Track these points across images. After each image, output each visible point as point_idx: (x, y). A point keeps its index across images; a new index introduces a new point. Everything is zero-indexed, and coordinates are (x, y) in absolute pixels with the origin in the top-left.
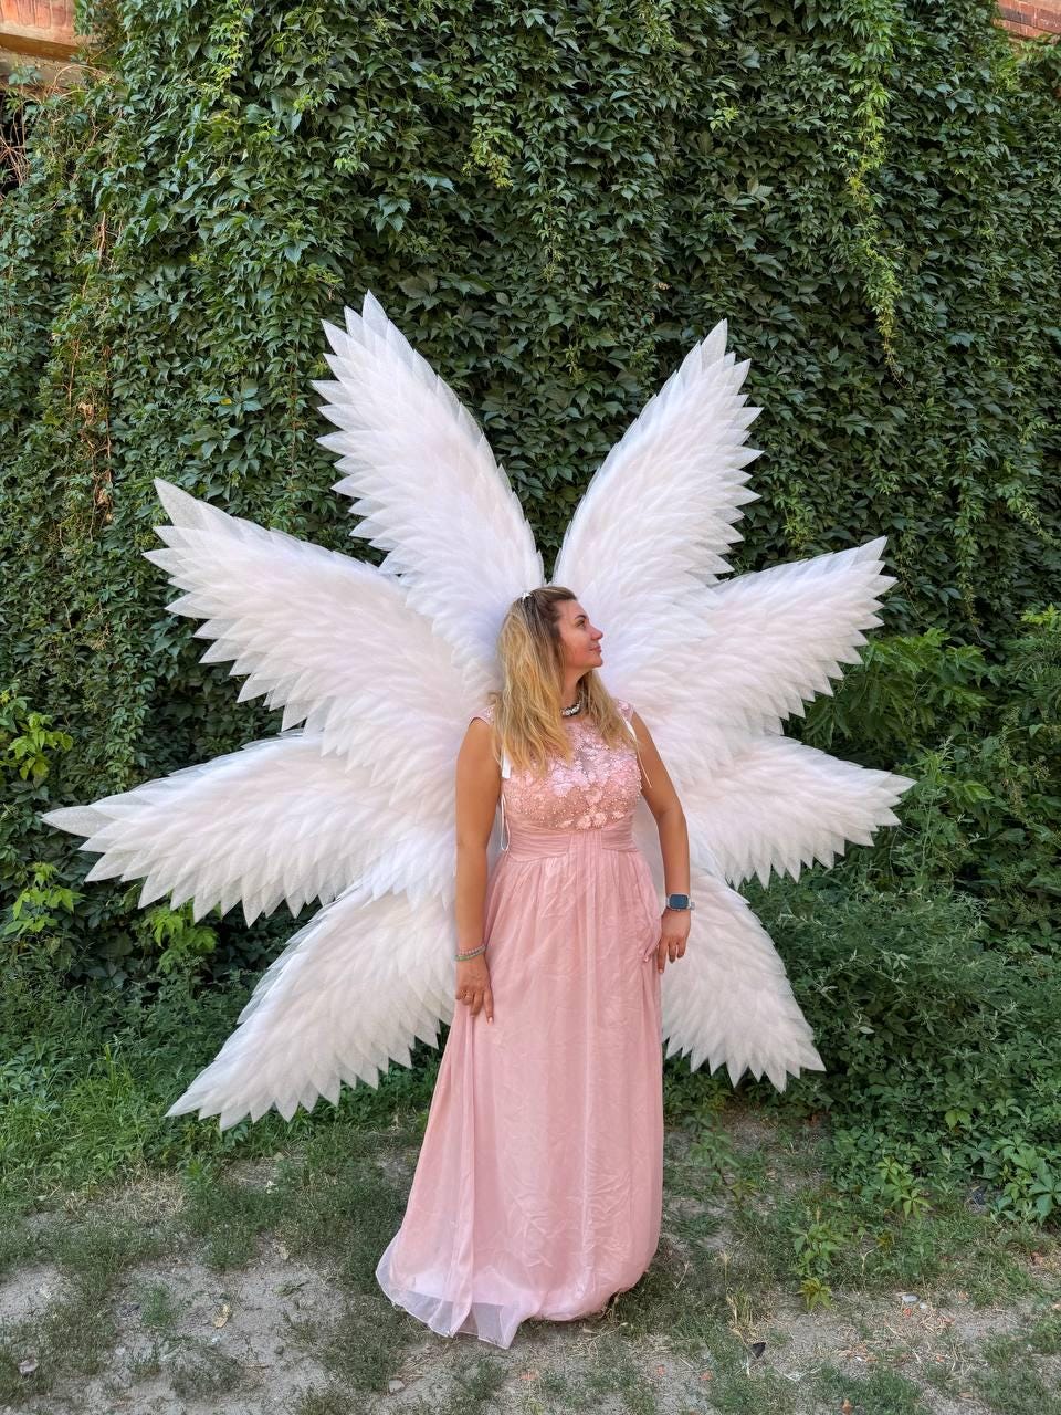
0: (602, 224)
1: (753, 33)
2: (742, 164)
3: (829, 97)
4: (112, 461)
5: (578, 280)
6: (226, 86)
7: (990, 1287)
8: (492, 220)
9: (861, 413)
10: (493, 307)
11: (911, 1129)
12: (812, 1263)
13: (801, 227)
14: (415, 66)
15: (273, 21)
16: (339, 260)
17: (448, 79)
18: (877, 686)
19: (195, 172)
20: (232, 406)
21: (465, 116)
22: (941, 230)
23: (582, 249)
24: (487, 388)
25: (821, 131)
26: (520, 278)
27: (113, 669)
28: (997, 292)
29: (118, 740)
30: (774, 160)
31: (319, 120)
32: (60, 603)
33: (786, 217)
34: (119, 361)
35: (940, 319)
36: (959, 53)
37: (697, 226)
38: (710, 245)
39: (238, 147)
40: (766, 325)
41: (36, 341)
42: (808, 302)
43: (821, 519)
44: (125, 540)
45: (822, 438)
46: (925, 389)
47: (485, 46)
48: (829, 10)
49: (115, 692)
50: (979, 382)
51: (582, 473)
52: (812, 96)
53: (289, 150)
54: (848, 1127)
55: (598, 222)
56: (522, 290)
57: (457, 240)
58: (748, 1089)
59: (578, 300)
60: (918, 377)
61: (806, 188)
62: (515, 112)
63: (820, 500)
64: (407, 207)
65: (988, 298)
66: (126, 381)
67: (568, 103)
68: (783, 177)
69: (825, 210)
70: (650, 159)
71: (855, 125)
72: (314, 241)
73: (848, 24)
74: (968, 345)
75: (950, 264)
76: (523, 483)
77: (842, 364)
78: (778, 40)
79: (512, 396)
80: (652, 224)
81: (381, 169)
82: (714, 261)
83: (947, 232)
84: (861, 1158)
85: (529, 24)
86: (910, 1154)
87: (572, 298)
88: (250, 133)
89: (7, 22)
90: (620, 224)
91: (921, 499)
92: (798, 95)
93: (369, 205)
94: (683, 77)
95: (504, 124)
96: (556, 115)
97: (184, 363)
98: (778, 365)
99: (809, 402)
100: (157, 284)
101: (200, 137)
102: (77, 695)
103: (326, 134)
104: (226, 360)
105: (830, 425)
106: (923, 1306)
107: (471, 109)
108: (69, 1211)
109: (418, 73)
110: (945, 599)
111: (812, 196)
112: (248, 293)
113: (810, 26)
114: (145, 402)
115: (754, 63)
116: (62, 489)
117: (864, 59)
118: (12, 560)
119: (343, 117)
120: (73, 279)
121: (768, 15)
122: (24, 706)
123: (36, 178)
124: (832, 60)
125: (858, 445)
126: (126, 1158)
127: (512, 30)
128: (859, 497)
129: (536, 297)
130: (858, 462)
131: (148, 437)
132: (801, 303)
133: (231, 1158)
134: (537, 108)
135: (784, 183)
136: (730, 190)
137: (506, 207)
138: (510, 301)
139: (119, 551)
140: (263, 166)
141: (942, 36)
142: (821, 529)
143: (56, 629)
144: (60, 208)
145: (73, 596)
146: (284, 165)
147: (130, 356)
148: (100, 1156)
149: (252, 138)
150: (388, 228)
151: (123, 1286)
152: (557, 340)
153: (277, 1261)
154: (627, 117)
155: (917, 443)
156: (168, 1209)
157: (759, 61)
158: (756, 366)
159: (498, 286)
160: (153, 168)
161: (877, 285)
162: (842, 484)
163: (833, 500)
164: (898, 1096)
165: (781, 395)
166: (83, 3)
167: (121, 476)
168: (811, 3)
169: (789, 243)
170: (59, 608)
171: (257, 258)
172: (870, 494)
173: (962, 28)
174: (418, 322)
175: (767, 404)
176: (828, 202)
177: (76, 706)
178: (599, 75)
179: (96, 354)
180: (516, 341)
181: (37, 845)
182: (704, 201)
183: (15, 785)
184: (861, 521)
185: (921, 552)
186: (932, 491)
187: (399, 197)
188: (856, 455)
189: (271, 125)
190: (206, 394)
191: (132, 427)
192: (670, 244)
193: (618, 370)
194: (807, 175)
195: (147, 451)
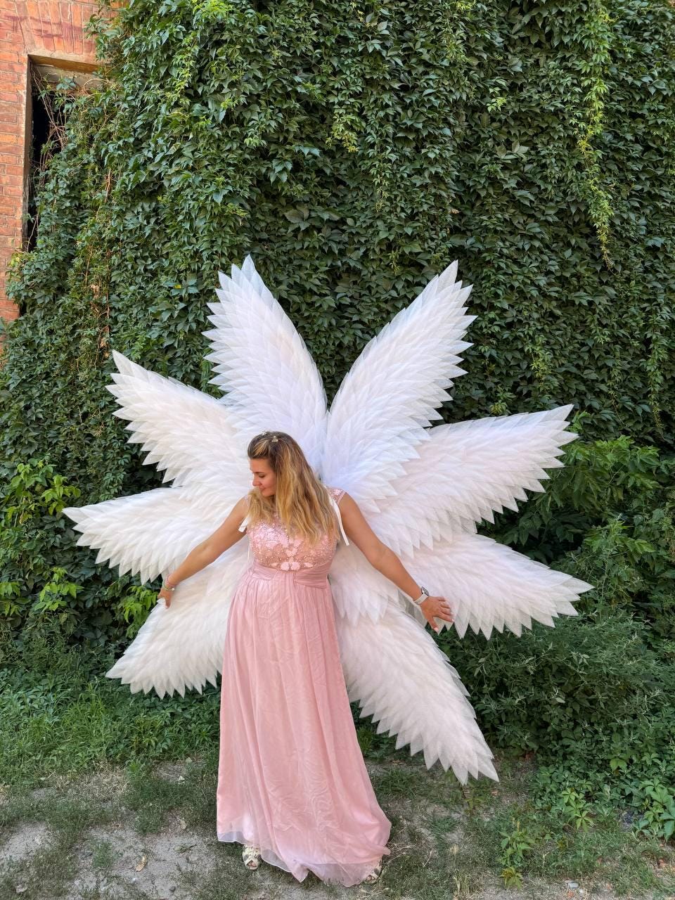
0: (416, 174)
1: (519, 49)
2: (509, 133)
3: (567, 89)
4: (109, 320)
5: (399, 210)
6: (181, 93)
7: (627, 882)
8: (345, 173)
9: (585, 291)
10: (345, 227)
11: (588, 768)
12: (511, 857)
13: (547, 172)
14: (297, 79)
15: (210, 53)
16: (249, 200)
17: (319, 86)
18: (580, 475)
19: (162, 145)
20: (181, 290)
21: (329, 108)
22: (644, 170)
23: (402, 190)
24: (340, 277)
25: (562, 111)
26: (362, 208)
27: (106, 449)
29: (107, 493)
30: (530, 130)
31: (236, 114)
32: (76, 407)
33: (537, 165)
34: (115, 259)
35: (641, 229)
36: (659, 55)
37: (478, 173)
38: (486, 185)
39: (187, 131)
40: (522, 235)
41: (68, 246)
42: (551, 220)
43: (557, 359)
45: (559, 307)
46: (629, 275)
47: (343, 64)
48: (568, 33)
49: (106, 463)
50: (667, 270)
52: (556, 88)
53: (218, 133)
54: (547, 765)
55: (413, 172)
56: (363, 216)
57: (322, 185)
59: (399, 223)
60: (624, 268)
61: (551, 147)
62: (361, 104)
63: (555, 347)
64: (290, 167)
65: (674, 215)
66: (119, 272)
67: (396, 98)
68: (536, 140)
69: (563, 161)
70: (448, 132)
71: (585, 106)
72: (231, 189)
73: (581, 42)
74: (659, 246)
75: (649, 193)
76: (360, 337)
77: (574, 259)
78: (535, 53)
79: (355, 283)
80: (448, 174)
81: (275, 143)
82: (489, 195)
83: (648, 172)
84: (553, 787)
85: (370, 50)
86: (585, 786)
87: (394, 221)
88: (195, 122)
89: (57, 52)
90: (426, 174)
92: (547, 88)
93: (266, 166)
94: (470, 79)
95: (354, 112)
96: (387, 106)
97: (153, 261)
98: (530, 261)
99: (550, 284)
100: (138, 213)
101: (166, 124)
102: (84, 464)
103: (241, 122)
104: (178, 261)
105: (564, 299)
106: (581, 891)
107: (333, 104)
108: (58, 789)
109: (299, 83)
110: (640, 412)
111: (554, 152)
112: (191, 220)
113: (556, 44)
114: (130, 285)
115: (518, 69)
116: (80, 337)
117: (591, 64)
118: (50, 379)
119: (251, 111)
120: (92, 208)
121: (529, 37)
122: (52, 470)
123: (71, 146)
124: (570, 65)
125: (583, 312)
126: (95, 756)
127: (361, 54)
128: (583, 345)
129: (372, 220)
130: (583, 322)
131: (131, 306)
132: (546, 221)
133: (159, 760)
134: (375, 101)
135: (537, 144)
136: (500, 149)
137: (354, 164)
138: (356, 223)
140: (202, 143)
141: (647, 44)
142: (557, 365)
143: (73, 423)
144: (84, 165)
145: (83, 403)
146: (214, 142)
147: (122, 256)
148: (80, 754)
149: (195, 126)
150: (278, 180)
151: (84, 840)
152: (384, 248)
153: (179, 830)
154: (433, 106)
155: (623, 310)
156: (117, 791)
157: (522, 67)
158: (515, 262)
159: (348, 214)
160: (138, 142)
161: (597, 209)
162: (572, 336)
163: (566, 346)
164: (579, 747)
165: (531, 280)
166: (102, 41)
167: (115, 330)
168: (556, 30)
169: (539, 182)
170: (75, 411)
171: (196, 200)
172: (590, 343)
173: (661, 39)
174: (297, 237)
175: (522, 286)
176: (565, 156)
177: (84, 470)
178: (416, 79)
179: (103, 255)
180: (358, 249)
181: (57, 555)
182: (484, 157)
183: (45, 517)
184: (584, 361)
185: (624, 381)
186: (632, 341)
187: (285, 160)
188: (581, 318)
189: (207, 117)
190: (166, 281)
191: (122, 300)
192: (460, 184)
193: (424, 266)
194: (552, 139)
195: (130, 315)
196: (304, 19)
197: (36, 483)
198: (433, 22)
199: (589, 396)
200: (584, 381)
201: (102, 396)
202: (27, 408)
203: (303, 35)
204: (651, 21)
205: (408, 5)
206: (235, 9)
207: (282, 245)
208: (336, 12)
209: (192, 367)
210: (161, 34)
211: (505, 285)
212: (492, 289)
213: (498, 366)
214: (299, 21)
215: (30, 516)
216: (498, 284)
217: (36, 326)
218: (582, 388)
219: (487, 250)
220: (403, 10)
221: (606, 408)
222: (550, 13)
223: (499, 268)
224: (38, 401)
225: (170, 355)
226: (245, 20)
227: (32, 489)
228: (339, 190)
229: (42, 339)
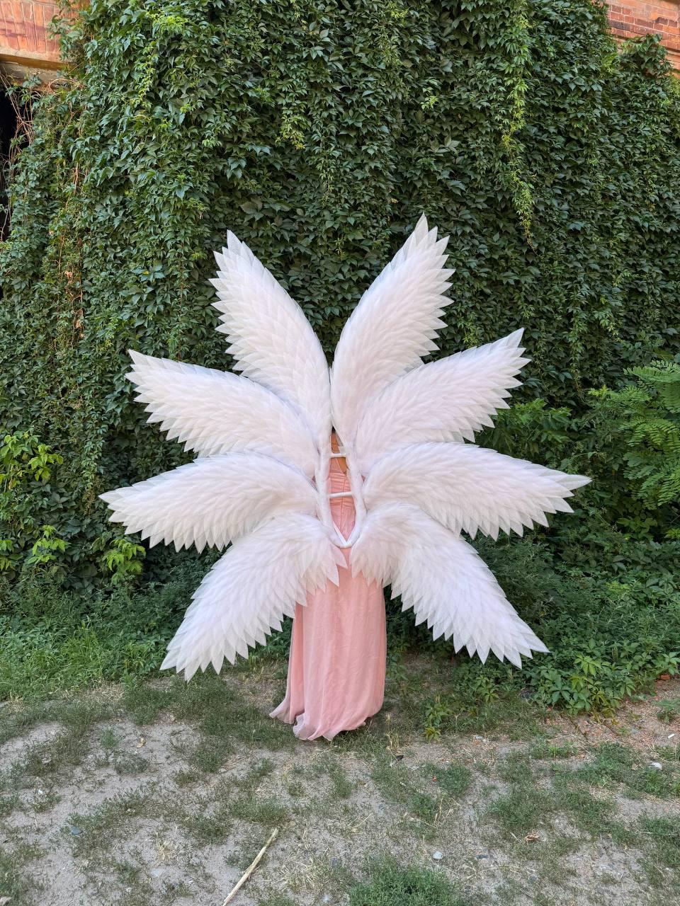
0: (357, 168)
1: (449, 50)
2: (442, 128)
3: (493, 88)
4: (83, 304)
5: (343, 201)
6: (143, 97)
8: (294, 167)
9: (513, 271)
10: (295, 217)
12: (433, 721)
13: (477, 164)
14: (248, 84)
15: (169, 61)
16: (208, 194)
17: (268, 89)
19: (127, 144)
20: (148, 275)
21: (278, 109)
22: (565, 160)
23: (345, 184)
24: (292, 262)
25: (487, 107)
26: (310, 200)
28: (600, 197)
29: (88, 459)
30: (461, 125)
31: (194, 117)
32: (56, 383)
33: (469, 157)
34: (86, 248)
35: (564, 214)
36: (580, 53)
37: (415, 166)
38: (422, 176)
39: (150, 132)
40: (456, 222)
41: (41, 235)
42: (481, 207)
43: (488, 333)
44: (91, 348)
45: (489, 286)
46: (552, 256)
47: (289, 69)
48: (493, 37)
49: (86, 433)
50: (587, 251)
51: (344, 311)
52: (483, 87)
53: (178, 134)
54: (467, 662)
55: (355, 167)
56: (311, 207)
57: (273, 179)
59: (343, 213)
60: (547, 250)
61: (479, 141)
62: (307, 106)
63: (486, 323)
64: (244, 164)
65: (594, 200)
66: (90, 259)
67: (338, 99)
68: (466, 135)
69: (491, 154)
70: (385, 129)
71: (509, 104)
72: (192, 185)
73: (504, 45)
74: (580, 229)
75: (571, 181)
77: (502, 243)
78: (464, 54)
79: (306, 267)
80: (387, 167)
81: (230, 142)
82: (424, 186)
83: (569, 162)
84: (470, 676)
85: (314, 56)
87: (339, 211)
88: (157, 124)
89: (21, 50)
90: (367, 168)
91: (550, 320)
92: (475, 87)
93: (223, 164)
94: (406, 81)
95: (300, 113)
96: (330, 107)
97: (122, 250)
98: (462, 245)
99: (480, 266)
100: (107, 205)
101: (130, 125)
102: (66, 434)
103: (198, 124)
104: (145, 250)
105: (494, 279)
106: (484, 740)
107: (282, 105)
108: (65, 699)
109: (250, 88)
110: (562, 379)
111: (482, 146)
112: (157, 213)
113: (482, 46)
114: (101, 271)
115: (449, 69)
116: (56, 319)
118: (29, 358)
119: (208, 114)
120: (60, 199)
121: (458, 40)
122: (37, 440)
123: (39, 141)
124: (495, 66)
125: (511, 290)
126: (93, 675)
127: (306, 59)
128: (511, 320)
129: (319, 211)
130: (511, 300)
131: (103, 291)
132: (476, 208)
133: (148, 677)
134: (320, 102)
135: (467, 138)
136: (434, 144)
137: (302, 159)
138: (305, 213)
139: (88, 355)
140: (164, 143)
141: (569, 43)
143: (54, 397)
144: (52, 159)
145: (62, 379)
146: (175, 142)
147: (93, 244)
148: (80, 674)
149: (157, 128)
150: (233, 176)
151: (92, 730)
152: (331, 235)
153: (169, 721)
154: (371, 106)
155: (547, 288)
156: (114, 699)
157: (452, 68)
159: (297, 205)
160: (104, 139)
161: (519, 198)
162: (502, 312)
163: (496, 321)
165: (463, 263)
166: (65, 42)
167: (88, 313)
168: (482, 34)
169: (470, 173)
170: (55, 386)
171: (161, 195)
172: (518, 319)
173: (582, 37)
174: (252, 227)
176: (493, 149)
177: (65, 440)
178: (355, 82)
179: (74, 243)
180: (308, 236)
181: (45, 516)
182: (419, 151)
183: (32, 483)
185: (549, 351)
186: (556, 316)
187: (240, 158)
188: (509, 296)
189: (168, 120)
190: (134, 268)
191: (94, 285)
192: (398, 176)
193: (366, 252)
194: (480, 133)
195: (102, 298)
196: (253, 28)
197: (23, 452)
198: (370, 28)
201: (79, 373)
202: (10, 385)
203: (252, 43)
204: (573, 21)
205: (347, 13)
206: (190, 22)
208: (282, 22)
209: (161, 344)
210: (123, 41)
214: (248, 29)
215: (19, 482)
217: (13, 310)
220: (343, 17)
221: (533, 376)
222: (476, 19)
224: (19, 378)
225: (141, 334)
226: (199, 31)
227: (19, 459)
228: (289, 183)
229: (20, 322)
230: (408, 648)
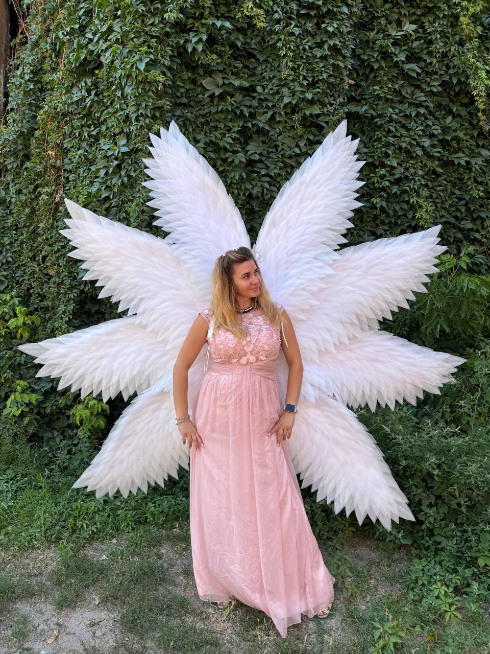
0: (317, 47)
2: (400, 13)
4: (63, 180)
5: (301, 78)
8: (255, 46)
9: (464, 152)
10: (255, 94)
11: (458, 564)
12: (383, 648)
13: (432, 48)
16: (170, 68)
19: (98, 25)
20: (115, 150)
23: (304, 61)
24: (251, 137)
26: (270, 78)
27: (59, 285)
29: (60, 321)
30: (419, 10)
32: (37, 252)
33: (424, 42)
34: (67, 129)
37: (372, 48)
38: (379, 59)
39: (117, 9)
40: (410, 104)
41: (31, 121)
42: (435, 91)
43: (439, 211)
45: (441, 166)
49: (60, 297)
53: (142, 9)
54: (420, 558)
55: (314, 45)
56: (271, 85)
57: (235, 57)
58: (366, 528)
59: (301, 89)
61: (436, 25)
63: (437, 201)
64: (204, 38)
66: (70, 139)
68: (423, 19)
69: (448, 38)
70: (345, 10)
72: (153, 58)
76: (267, 189)
77: (454, 125)
79: (264, 142)
80: (345, 46)
81: (192, 18)
82: (381, 68)
84: (424, 580)
86: (454, 581)
87: (297, 88)
90: (326, 47)
93: (184, 38)
97: (95, 128)
98: (416, 125)
99: (433, 146)
100: (82, 87)
101: (100, 6)
102: (43, 297)
104: (113, 126)
105: (445, 159)
111: (439, 29)
112: (123, 89)
114: (78, 149)
116: (40, 194)
118: (18, 229)
122: (17, 303)
123: (34, 38)
125: (461, 171)
126: (35, 536)
128: (460, 199)
129: (278, 88)
130: (461, 180)
131: (79, 167)
132: (431, 91)
133: (89, 540)
135: (424, 23)
136: (392, 27)
137: (263, 39)
138: (264, 91)
140: (129, 18)
142: (438, 217)
143: (35, 264)
144: (43, 53)
145: (43, 248)
146: (139, 17)
147: (73, 126)
148: (23, 534)
149: (122, 4)
150: (194, 49)
151: (9, 612)
152: (289, 111)
153: (93, 605)
156: (48, 567)
158: (403, 126)
159: (258, 83)
160: (83, 27)
161: (475, 79)
162: (451, 192)
163: (446, 200)
164: (450, 545)
165: (417, 142)
167: (67, 188)
169: (426, 57)
170: (37, 254)
171: (124, 68)
172: (467, 198)
174: (213, 103)
175: (409, 147)
176: (449, 33)
177: (43, 303)
179: (58, 127)
180: (267, 113)
181: (23, 371)
182: (377, 34)
183: (13, 340)
184: (462, 213)
187: (201, 33)
188: (460, 176)
190: (105, 144)
191: (72, 162)
192: (356, 58)
193: (323, 127)
194: (438, 17)
195: (79, 174)
197: (5, 312)
199: (465, 243)
200: (461, 230)
201: (56, 242)
207: (200, 109)
209: (124, 214)
211: (394, 145)
212: (383, 149)
213: (388, 216)
216: (389, 146)
217: (8, 188)
218: (460, 236)
219: (380, 116)
221: (479, 253)
223: (389, 131)
224: (8, 247)
225: (107, 205)
227: (3, 318)
228: (251, 63)
229: (12, 198)
230: (353, 532)
